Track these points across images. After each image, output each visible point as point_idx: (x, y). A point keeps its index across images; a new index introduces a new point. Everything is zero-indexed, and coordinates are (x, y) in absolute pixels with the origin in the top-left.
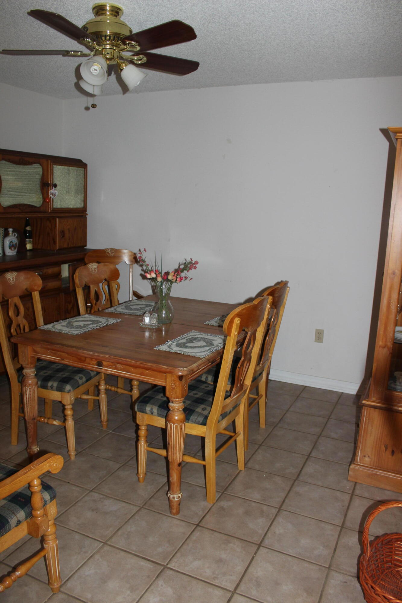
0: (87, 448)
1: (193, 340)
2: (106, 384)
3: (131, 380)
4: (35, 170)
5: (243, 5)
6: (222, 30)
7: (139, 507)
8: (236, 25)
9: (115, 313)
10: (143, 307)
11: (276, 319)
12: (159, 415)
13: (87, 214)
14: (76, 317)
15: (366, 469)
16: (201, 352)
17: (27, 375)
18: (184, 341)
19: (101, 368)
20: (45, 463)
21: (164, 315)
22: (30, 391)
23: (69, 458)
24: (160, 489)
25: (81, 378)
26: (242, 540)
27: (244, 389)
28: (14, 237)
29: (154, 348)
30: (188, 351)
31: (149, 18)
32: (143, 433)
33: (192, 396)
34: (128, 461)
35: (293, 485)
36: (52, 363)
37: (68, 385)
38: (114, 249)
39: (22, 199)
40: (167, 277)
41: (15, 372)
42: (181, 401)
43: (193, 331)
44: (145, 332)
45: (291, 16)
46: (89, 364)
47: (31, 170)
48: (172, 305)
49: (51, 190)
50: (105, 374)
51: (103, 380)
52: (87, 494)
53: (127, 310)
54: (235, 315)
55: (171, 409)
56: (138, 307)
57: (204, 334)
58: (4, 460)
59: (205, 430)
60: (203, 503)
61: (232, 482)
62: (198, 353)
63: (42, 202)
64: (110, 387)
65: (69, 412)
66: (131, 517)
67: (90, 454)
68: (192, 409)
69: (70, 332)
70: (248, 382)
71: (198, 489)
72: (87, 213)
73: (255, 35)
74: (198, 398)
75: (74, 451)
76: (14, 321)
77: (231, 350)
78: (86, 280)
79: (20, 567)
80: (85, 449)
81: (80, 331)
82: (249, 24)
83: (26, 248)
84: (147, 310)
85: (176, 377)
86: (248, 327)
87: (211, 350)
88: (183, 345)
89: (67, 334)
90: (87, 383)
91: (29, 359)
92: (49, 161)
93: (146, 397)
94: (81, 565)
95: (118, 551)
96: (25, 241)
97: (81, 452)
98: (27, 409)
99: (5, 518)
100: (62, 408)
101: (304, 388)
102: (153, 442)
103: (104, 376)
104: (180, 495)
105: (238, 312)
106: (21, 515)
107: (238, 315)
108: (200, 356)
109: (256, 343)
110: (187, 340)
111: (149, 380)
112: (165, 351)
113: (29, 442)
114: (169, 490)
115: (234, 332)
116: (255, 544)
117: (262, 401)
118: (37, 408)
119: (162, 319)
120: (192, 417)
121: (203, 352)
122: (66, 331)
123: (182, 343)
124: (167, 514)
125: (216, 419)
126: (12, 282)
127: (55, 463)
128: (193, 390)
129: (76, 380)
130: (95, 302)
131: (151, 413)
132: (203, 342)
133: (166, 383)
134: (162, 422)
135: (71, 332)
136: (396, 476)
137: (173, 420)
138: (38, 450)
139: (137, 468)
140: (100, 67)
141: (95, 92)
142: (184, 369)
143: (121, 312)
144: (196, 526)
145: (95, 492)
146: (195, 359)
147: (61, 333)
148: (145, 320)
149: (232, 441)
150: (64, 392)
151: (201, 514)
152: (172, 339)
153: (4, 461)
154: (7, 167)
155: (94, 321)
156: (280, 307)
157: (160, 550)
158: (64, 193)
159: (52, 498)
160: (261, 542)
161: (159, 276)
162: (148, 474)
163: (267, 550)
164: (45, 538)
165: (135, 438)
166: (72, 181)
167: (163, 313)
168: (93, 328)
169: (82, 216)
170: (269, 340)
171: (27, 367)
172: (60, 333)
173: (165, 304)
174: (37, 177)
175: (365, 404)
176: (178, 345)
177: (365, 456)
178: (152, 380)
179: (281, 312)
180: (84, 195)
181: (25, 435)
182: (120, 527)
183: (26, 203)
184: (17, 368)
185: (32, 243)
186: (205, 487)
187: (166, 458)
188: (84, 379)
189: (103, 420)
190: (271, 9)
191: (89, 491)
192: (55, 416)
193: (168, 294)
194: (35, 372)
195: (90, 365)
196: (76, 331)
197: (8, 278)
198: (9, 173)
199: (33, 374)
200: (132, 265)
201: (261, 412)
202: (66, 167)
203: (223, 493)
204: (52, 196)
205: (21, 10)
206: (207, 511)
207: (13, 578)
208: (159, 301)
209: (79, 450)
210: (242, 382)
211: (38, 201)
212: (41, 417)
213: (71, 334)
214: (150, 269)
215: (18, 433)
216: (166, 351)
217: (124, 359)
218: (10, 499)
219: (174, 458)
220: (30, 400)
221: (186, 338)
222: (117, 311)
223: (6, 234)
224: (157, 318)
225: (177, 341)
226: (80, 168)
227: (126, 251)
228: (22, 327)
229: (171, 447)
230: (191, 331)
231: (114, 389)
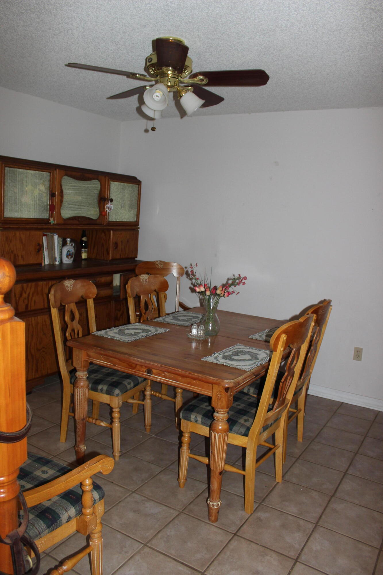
0: (130, 450)
1: (238, 353)
2: (151, 390)
3: (175, 388)
4: (94, 186)
5: (298, 38)
6: (275, 61)
7: (179, 511)
8: (289, 56)
9: (163, 323)
10: (190, 319)
11: (318, 336)
12: (204, 424)
13: (139, 228)
14: (127, 325)
16: (246, 365)
17: (79, 377)
18: (230, 353)
19: (150, 375)
20: (98, 463)
21: (210, 328)
22: (82, 393)
24: (200, 495)
25: (129, 383)
26: (279, 553)
27: (285, 403)
28: (71, 247)
29: (202, 359)
30: (234, 364)
31: (208, 50)
32: (186, 440)
33: (235, 407)
34: (169, 466)
35: (330, 501)
36: (102, 367)
37: (117, 389)
38: (163, 261)
39: (81, 212)
40: (216, 292)
41: (68, 373)
42: (225, 411)
43: (238, 344)
44: (192, 343)
45: (343, 48)
47: (90, 185)
48: (219, 319)
49: (107, 204)
50: (151, 380)
51: (149, 386)
52: (130, 495)
53: (175, 320)
54: (282, 331)
55: (216, 419)
56: (186, 318)
57: (248, 348)
58: (53, 456)
59: (247, 440)
60: (241, 512)
61: (269, 493)
62: (243, 366)
63: (98, 215)
64: (155, 393)
65: (116, 415)
66: (171, 521)
67: (133, 456)
68: (235, 419)
69: (121, 339)
70: (290, 396)
71: (236, 498)
72: (139, 226)
73: (307, 65)
74: (240, 410)
75: (119, 452)
76: (69, 326)
77: (277, 365)
78: (137, 290)
79: (67, 561)
81: (131, 339)
82: (302, 55)
83: (81, 257)
84: (194, 321)
85: (222, 388)
86: (293, 344)
87: (256, 364)
88: (229, 358)
89: (119, 341)
90: (134, 389)
91: (83, 363)
92: (107, 178)
93: (191, 405)
94: (122, 564)
95: (157, 554)
96: (81, 251)
97: (124, 454)
98: (78, 409)
99: (56, 513)
100: (109, 411)
101: (341, 405)
102: (193, 449)
103: (150, 382)
104: (219, 503)
105: (285, 329)
106: (72, 511)
107: (285, 332)
108: (245, 369)
109: (299, 359)
110: (232, 352)
111: (196, 390)
112: (212, 363)
113: (77, 441)
114: (209, 497)
115: (280, 348)
116: (292, 559)
117: (301, 415)
118: (86, 409)
119: (208, 331)
120: (234, 427)
121: (248, 365)
122: (118, 338)
123: (228, 355)
124: (205, 521)
125: (258, 431)
126: (69, 289)
127: (107, 464)
128: (237, 401)
129: (124, 384)
130: (144, 311)
131: (195, 421)
132: (248, 355)
133: (212, 393)
134: (206, 430)
135: (123, 339)
137: (217, 429)
138: (85, 448)
139: (178, 473)
140: (162, 94)
141: (155, 116)
142: (231, 381)
143: (169, 322)
144: (233, 535)
145: (137, 493)
146: (241, 372)
148: (193, 332)
149: (271, 453)
150: (113, 395)
151: (239, 523)
152: (219, 351)
153: (53, 457)
154: (69, 182)
155: (144, 329)
156: (323, 325)
157: (198, 556)
158: (119, 208)
159: (101, 497)
160: (298, 558)
161: (207, 290)
162: (188, 479)
163: (304, 566)
164: (92, 535)
165: (178, 444)
166: (127, 196)
167: (209, 326)
168: (143, 336)
169: (134, 229)
171: (81, 370)
172: (112, 340)
173: (212, 317)
174: (95, 192)
176: (224, 357)
178: (199, 389)
179: (323, 330)
180: (137, 211)
181: (73, 434)
182: (160, 530)
183: (84, 215)
184: (70, 370)
185: (87, 252)
186: (243, 496)
187: (208, 466)
188: (132, 384)
189: (146, 425)
190: (324, 42)
191: (131, 492)
192: (101, 417)
193: (215, 308)
194: (87, 375)
195: (140, 372)
196: (127, 338)
197: (66, 285)
198: (70, 187)
199: (85, 377)
200: (180, 277)
201: (298, 426)
202: (122, 184)
203: (260, 504)
204: (108, 209)
205: (93, 44)
206: (244, 521)
207: (60, 572)
208: (207, 314)
209: (123, 452)
210: (284, 397)
211: (95, 214)
212: (89, 417)
213: (123, 341)
214: (199, 283)
215: (67, 432)
217: (174, 369)
218: (62, 495)
219: (215, 467)
220: (81, 401)
221: (232, 351)
222: (166, 321)
223: (64, 244)
224: (204, 330)
225: (223, 354)
226: (135, 185)
227: (175, 264)
228: (76, 331)
229: (214, 456)
230: (237, 344)
231: (159, 395)
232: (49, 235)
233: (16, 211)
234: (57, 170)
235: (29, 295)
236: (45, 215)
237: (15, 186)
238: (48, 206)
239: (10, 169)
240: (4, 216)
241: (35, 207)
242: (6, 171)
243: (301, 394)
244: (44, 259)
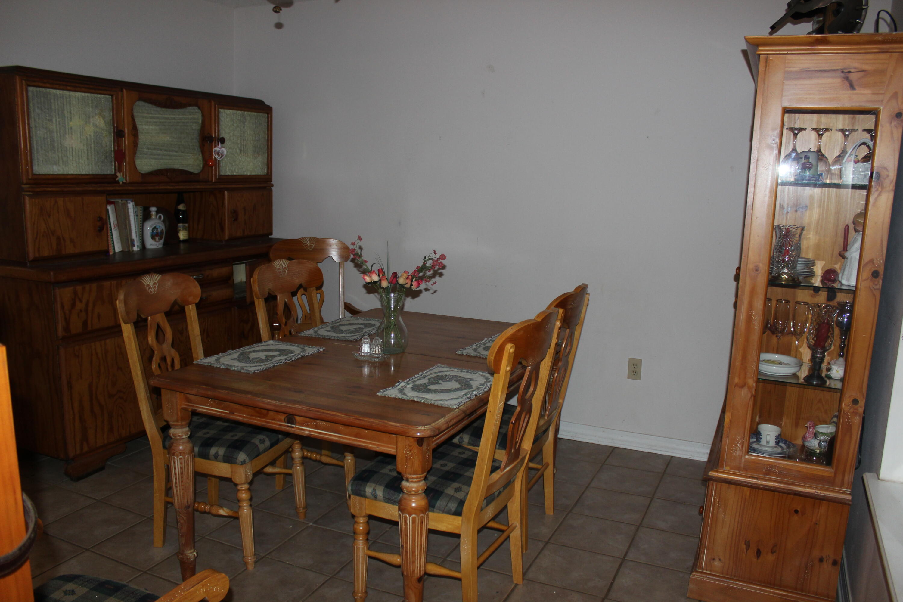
0: (274, 550)
1: (439, 380)
2: (302, 450)
4: (191, 116)
9: (315, 337)
10: (360, 328)
11: (569, 344)
12: (388, 500)
13: (272, 186)
14: (254, 345)
15: (716, 579)
16: (452, 399)
17: (176, 437)
18: (425, 381)
19: (293, 425)
20: (197, 587)
21: (392, 341)
22: (181, 463)
23: (245, 568)
25: (262, 442)
27: (520, 457)
28: (158, 221)
29: (378, 394)
30: (431, 398)
32: (361, 528)
33: (437, 469)
34: (339, 571)
36: (214, 418)
37: (241, 452)
38: (315, 238)
39: (170, 161)
40: (397, 281)
41: (158, 431)
42: (420, 478)
43: (439, 364)
44: (363, 368)
46: (274, 419)
47: (185, 116)
49: (215, 147)
51: (297, 444)
53: (335, 332)
54: (506, 339)
55: (406, 491)
56: (352, 328)
57: (456, 370)
58: (142, 572)
59: (460, 522)
62: (447, 400)
63: (201, 165)
64: (309, 454)
65: (244, 495)
67: (279, 561)
68: (440, 489)
69: (243, 369)
72: (272, 183)
74: (448, 472)
75: (253, 557)
76: (156, 352)
77: (501, 396)
78: (269, 286)
80: (270, 553)
81: (259, 368)
83: (178, 238)
84: (366, 332)
85: (413, 440)
86: (526, 359)
87: (469, 396)
88: (423, 388)
89: (240, 372)
90: (272, 449)
91: (179, 413)
92: (213, 103)
93: (366, 471)
96: (177, 227)
97: (263, 558)
98: (177, 491)
100: (233, 489)
101: (613, 451)
102: (377, 541)
105: (511, 335)
107: (511, 339)
108: (451, 405)
109: (539, 384)
110: (429, 379)
111: (370, 445)
112: (394, 398)
113: (181, 543)
115: (505, 367)
117: (549, 473)
118: (192, 490)
119: (389, 347)
120: (438, 502)
121: (455, 399)
122: (237, 367)
123: (421, 384)
125: (478, 506)
126: (152, 290)
127: (216, 586)
128: (440, 458)
129: (254, 444)
130: (284, 321)
131: (373, 498)
132: (455, 382)
133: (397, 449)
134: (391, 511)
135: (245, 368)
136: (764, 590)
137: (409, 508)
138: (195, 555)
142: (426, 427)
143: (324, 336)
146: (443, 410)
147: (229, 369)
148: (363, 349)
149: (503, 539)
150: (236, 463)
152: (407, 379)
153: (142, 574)
154: (146, 112)
155: (283, 350)
156: (575, 326)
158: (236, 152)
161: (384, 279)
166: (249, 133)
167: (391, 336)
168: (281, 361)
169: (265, 188)
170: (558, 378)
171: (176, 425)
172: (227, 371)
173: (394, 323)
174: (194, 128)
175: (712, 476)
176: (416, 388)
177: (714, 559)
178: (374, 444)
179: (576, 334)
180: (268, 155)
183: (176, 167)
184: (161, 426)
185: (187, 229)
188: (267, 443)
189: (298, 507)
193: (398, 308)
194: (189, 433)
195: (276, 422)
196: (253, 366)
197: (146, 284)
198: (149, 120)
199: (185, 436)
200: (343, 263)
201: (547, 491)
202: (239, 112)
204: (217, 156)
208: (386, 319)
209: (261, 555)
210: (517, 446)
211: (196, 164)
212: (199, 503)
213: (245, 372)
214: (370, 268)
215: (164, 529)
216: (397, 397)
217: (329, 412)
219: (410, 570)
220: (182, 478)
221: (428, 377)
222: (319, 335)
223: (146, 216)
224: (381, 346)
225: (414, 382)
226: (261, 114)
227: (334, 241)
228: (169, 360)
229: (407, 552)
230: (436, 365)
231: (316, 457)
232: (118, 202)
233: (55, 163)
234: (125, 91)
235: (87, 305)
236: (109, 169)
237: (49, 120)
238: (113, 153)
239: (38, 89)
240: (35, 172)
241: (88, 155)
242: (30, 94)
243: (548, 438)
244: (113, 243)
